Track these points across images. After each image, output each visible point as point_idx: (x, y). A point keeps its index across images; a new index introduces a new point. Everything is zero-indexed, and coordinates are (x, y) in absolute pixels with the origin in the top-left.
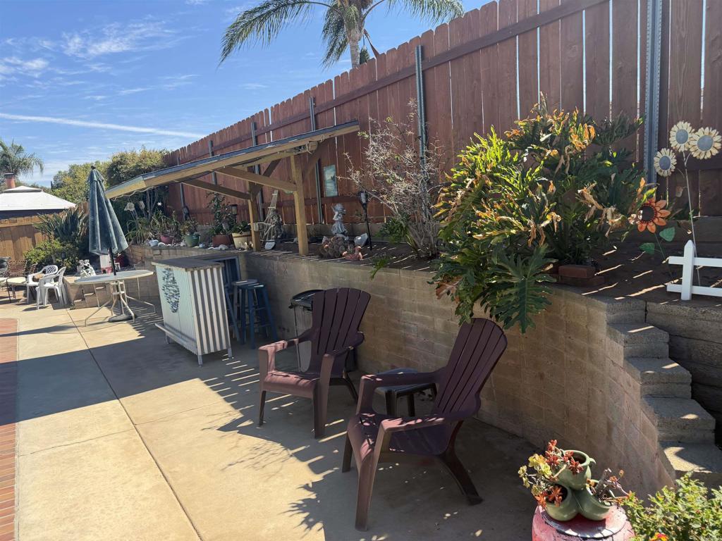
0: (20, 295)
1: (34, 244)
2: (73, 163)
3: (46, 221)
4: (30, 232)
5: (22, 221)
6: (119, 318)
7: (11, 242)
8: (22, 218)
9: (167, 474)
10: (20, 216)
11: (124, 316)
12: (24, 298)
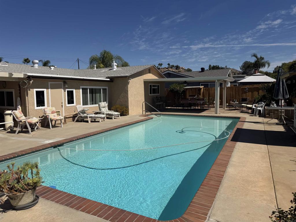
0: (250, 111)
1: (258, 94)
2: (283, 62)
3: (264, 86)
4: (257, 90)
5: (256, 86)
6: (280, 123)
7: (251, 93)
8: (256, 85)
9: (271, 165)
10: (255, 84)
11: (282, 123)
12: (251, 112)
